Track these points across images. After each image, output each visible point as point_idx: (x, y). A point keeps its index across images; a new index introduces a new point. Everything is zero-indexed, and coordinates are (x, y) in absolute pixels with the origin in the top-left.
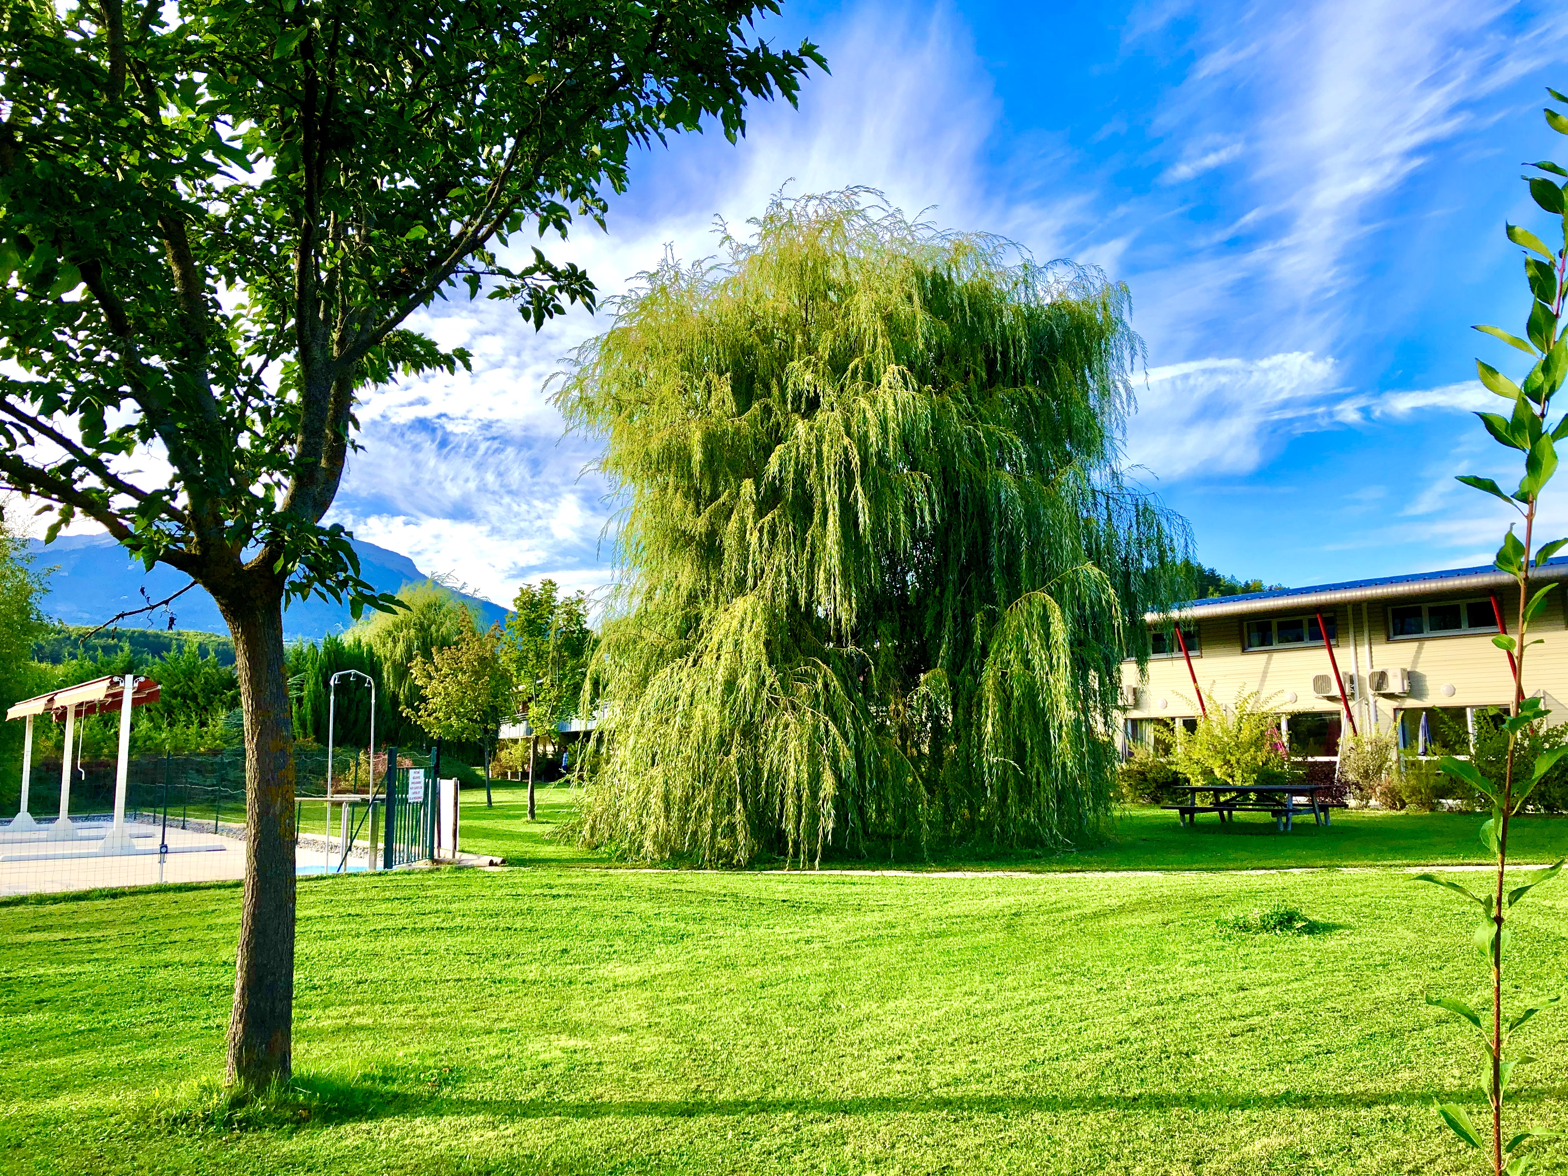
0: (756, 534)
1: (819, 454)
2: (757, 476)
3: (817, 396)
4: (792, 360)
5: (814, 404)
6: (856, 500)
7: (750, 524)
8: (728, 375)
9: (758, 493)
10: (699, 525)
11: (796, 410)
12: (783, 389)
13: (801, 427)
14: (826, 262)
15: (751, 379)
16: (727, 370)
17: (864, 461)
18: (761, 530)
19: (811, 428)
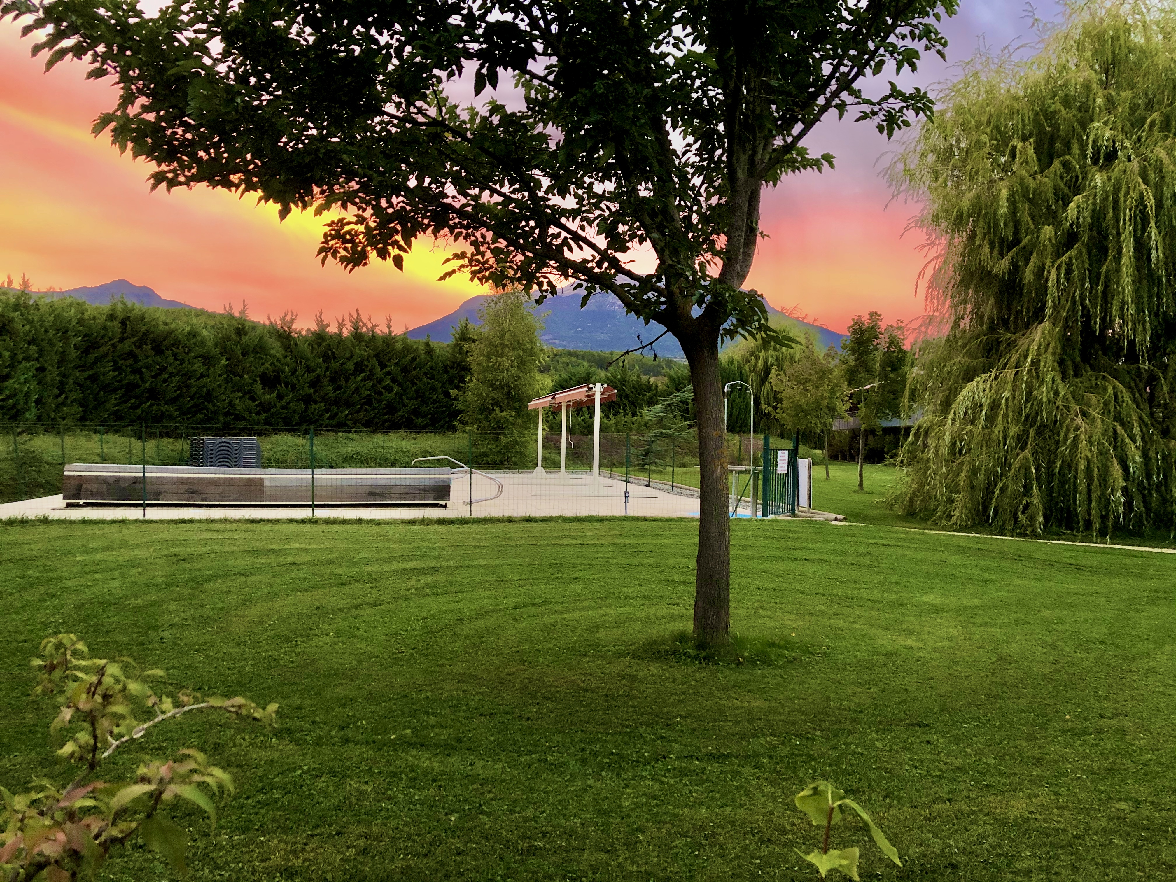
0: (1053, 272)
1: (1116, 202)
2: (1057, 223)
3: (1115, 151)
4: (1092, 121)
5: (1111, 156)
6: (1149, 237)
7: (1048, 262)
8: (1032, 140)
9: (1056, 237)
10: (1002, 266)
11: (1095, 162)
12: (1083, 148)
13: (1099, 179)
14: (1128, 31)
15: (1053, 139)
16: (1030, 136)
17: (1159, 205)
18: (1058, 269)
19: (1109, 179)
